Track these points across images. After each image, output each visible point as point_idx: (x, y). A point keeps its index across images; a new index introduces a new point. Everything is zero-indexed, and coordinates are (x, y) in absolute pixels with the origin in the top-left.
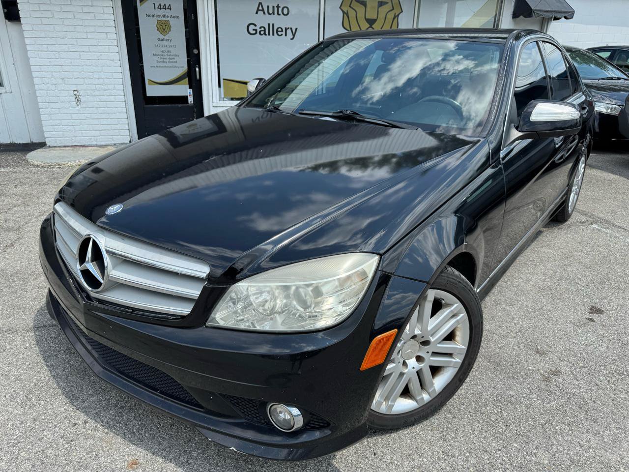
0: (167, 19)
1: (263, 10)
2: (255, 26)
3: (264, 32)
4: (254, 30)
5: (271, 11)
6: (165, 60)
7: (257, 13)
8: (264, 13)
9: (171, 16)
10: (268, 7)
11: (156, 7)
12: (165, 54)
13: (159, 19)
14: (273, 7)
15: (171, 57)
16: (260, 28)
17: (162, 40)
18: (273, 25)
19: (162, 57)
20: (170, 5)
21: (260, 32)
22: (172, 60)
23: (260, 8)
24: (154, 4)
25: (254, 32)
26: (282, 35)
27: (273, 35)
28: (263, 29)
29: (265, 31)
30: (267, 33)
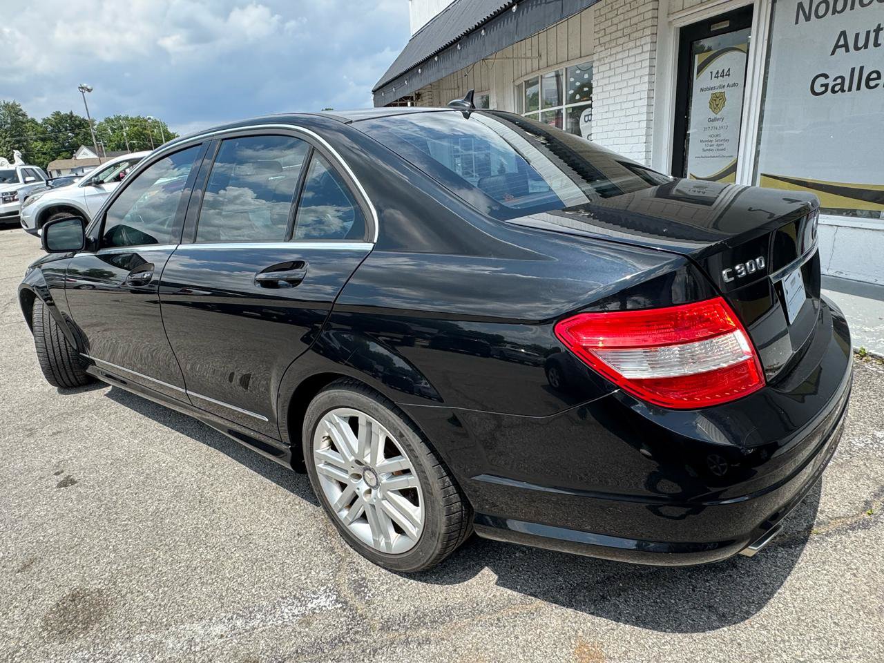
0: (722, 90)
1: (846, 46)
2: (826, 76)
3: (840, 86)
4: (822, 86)
5: (861, 44)
6: (712, 148)
7: (833, 53)
8: (847, 50)
9: (728, 86)
10: (857, 36)
11: (713, 76)
12: (714, 139)
13: (714, 92)
14: (868, 33)
15: (719, 143)
16: (835, 80)
17: (713, 121)
18: (862, 69)
19: (709, 144)
20: (729, 70)
21: (834, 87)
22: (720, 148)
23: (842, 42)
24: (711, 72)
25: (823, 88)
26: (877, 85)
27: (858, 88)
28: (839, 81)
29: (842, 84)
30: (846, 87)
